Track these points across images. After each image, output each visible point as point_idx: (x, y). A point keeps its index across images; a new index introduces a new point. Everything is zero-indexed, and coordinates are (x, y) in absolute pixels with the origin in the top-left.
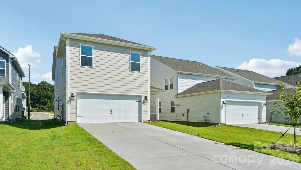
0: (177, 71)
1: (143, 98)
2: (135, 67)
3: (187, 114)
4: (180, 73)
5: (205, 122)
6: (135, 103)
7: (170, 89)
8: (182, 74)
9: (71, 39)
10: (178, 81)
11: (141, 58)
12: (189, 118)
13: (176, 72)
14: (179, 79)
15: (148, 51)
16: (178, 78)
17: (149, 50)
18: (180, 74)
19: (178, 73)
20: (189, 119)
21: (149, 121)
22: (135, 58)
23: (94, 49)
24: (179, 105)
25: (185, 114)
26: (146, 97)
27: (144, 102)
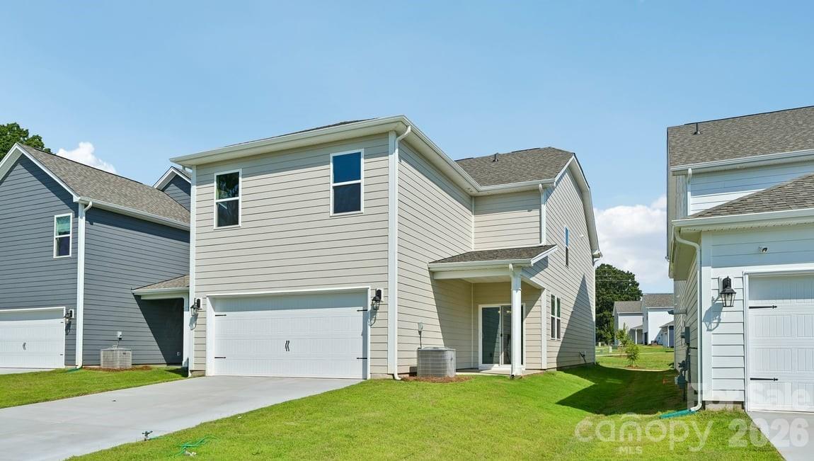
0: (674, 168)
2: (347, 200)
4: (690, 171)
6: (355, 316)
8: (700, 173)
9: (197, 166)
10: (691, 208)
11: (363, 163)
14: (691, 200)
15: (386, 132)
16: (689, 193)
17: (392, 131)
18: (693, 174)
19: (684, 173)
21: (391, 377)
24: (687, 308)
26: (379, 293)
27: (375, 310)
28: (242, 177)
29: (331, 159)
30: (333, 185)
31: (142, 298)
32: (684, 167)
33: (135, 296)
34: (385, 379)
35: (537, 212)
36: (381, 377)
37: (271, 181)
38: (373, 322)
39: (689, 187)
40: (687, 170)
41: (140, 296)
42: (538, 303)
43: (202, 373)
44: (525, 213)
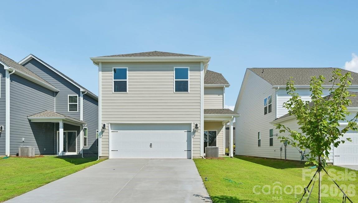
0: (274, 86)
1: (193, 127)
2: (182, 87)
3: (285, 148)
4: (279, 88)
5: (302, 160)
6: (183, 134)
7: (269, 113)
8: (281, 89)
9: (102, 63)
10: (277, 100)
11: (189, 73)
12: (287, 153)
13: (272, 86)
14: (278, 97)
15: (200, 62)
16: (277, 95)
17: (202, 62)
18: (279, 89)
19: (276, 88)
20: (287, 156)
21: (201, 158)
22: (181, 74)
23: (129, 71)
24: (277, 134)
25: (283, 149)
26: (197, 125)
27: (194, 132)
28: (128, 71)
29: (174, 69)
30: (175, 80)
31: (31, 121)
32: (277, 86)
33: (29, 120)
34: (199, 159)
35: (222, 96)
36: (198, 158)
37: (144, 74)
38: (194, 136)
39: (277, 93)
40: (278, 87)
41: (30, 120)
42: (222, 130)
43: (107, 158)
44: (217, 96)
